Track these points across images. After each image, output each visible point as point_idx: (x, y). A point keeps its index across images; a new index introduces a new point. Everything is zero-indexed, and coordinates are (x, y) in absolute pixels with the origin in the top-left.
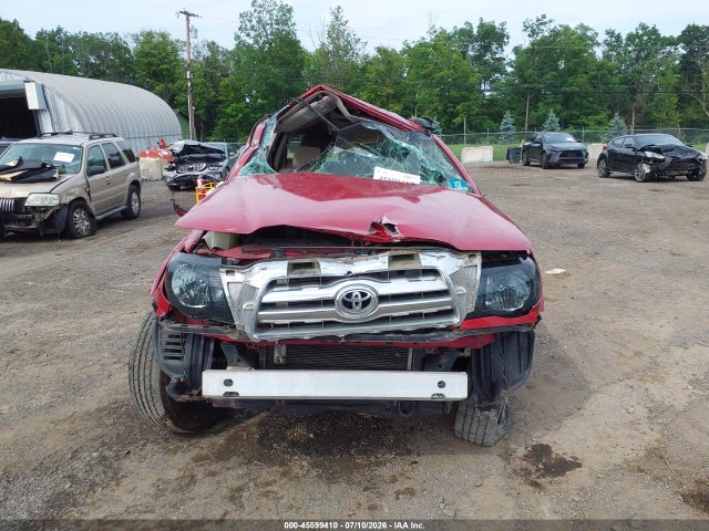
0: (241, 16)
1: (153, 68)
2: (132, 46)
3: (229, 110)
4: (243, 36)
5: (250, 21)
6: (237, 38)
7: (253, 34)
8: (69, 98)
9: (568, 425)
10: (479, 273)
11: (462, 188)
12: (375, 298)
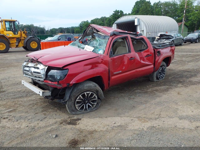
2: (179, 3)
8: (145, 22)
9: (95, 119)
10: (46, 70)
11: (101, 52)
12: (32, 72)
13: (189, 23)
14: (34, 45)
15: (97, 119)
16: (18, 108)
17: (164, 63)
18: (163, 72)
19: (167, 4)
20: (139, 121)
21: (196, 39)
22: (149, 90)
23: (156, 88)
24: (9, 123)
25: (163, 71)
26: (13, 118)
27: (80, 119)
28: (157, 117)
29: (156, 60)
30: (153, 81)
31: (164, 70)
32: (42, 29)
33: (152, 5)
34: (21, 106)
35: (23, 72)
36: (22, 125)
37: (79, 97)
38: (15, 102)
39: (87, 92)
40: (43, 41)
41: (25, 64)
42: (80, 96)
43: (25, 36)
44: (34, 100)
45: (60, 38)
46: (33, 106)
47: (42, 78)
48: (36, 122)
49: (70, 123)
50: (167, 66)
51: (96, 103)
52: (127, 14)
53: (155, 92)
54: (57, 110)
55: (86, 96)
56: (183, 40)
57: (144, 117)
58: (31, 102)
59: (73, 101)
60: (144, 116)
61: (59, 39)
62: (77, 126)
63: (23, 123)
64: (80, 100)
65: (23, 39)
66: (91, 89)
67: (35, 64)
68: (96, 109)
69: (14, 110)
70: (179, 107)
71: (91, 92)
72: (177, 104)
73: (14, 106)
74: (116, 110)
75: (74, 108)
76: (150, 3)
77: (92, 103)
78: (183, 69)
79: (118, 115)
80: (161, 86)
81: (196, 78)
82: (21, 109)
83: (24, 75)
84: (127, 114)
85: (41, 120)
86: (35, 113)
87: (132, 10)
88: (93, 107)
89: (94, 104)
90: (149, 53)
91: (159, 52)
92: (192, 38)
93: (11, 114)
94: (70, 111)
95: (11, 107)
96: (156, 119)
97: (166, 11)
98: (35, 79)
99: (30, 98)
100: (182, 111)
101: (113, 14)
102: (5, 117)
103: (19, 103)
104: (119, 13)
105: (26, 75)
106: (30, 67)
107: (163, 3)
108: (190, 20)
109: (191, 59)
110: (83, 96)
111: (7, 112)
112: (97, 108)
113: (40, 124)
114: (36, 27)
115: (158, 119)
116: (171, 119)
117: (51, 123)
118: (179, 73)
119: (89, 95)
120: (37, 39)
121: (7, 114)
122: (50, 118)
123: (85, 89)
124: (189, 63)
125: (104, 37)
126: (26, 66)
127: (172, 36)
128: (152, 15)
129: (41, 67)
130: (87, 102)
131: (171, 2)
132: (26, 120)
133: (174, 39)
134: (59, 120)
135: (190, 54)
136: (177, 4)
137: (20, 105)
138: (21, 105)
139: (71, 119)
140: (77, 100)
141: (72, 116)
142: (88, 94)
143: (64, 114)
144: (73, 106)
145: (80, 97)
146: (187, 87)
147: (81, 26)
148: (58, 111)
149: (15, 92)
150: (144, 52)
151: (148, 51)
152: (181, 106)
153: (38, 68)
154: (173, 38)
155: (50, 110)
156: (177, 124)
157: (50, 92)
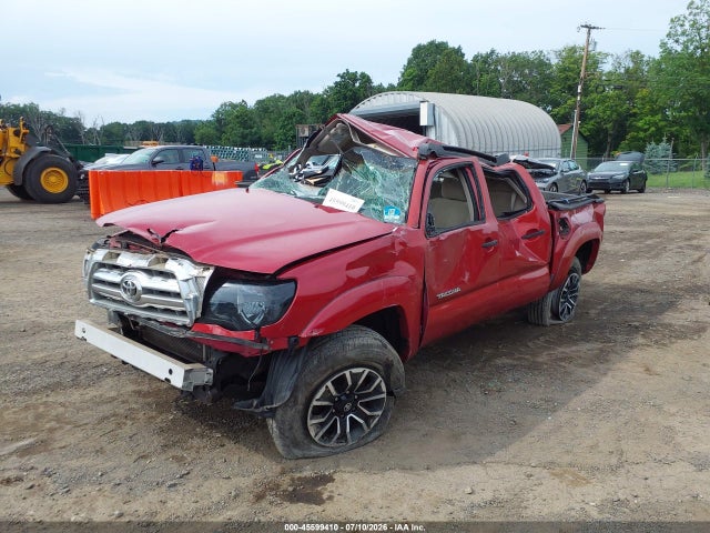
0: (672, 21)
1: (569, 83)
2: (554, 61)
3: (640, 124)
4: (671, 44)
5: (682, 25)
6: (663, 45)
7: (682, 39)
8: (453, 114)
9: (388, 474)
10: (205, 285)
11: (392, 217)
12: (139, 288)
13: (590, 127)
14: (55, 182)
15: (396, 474)
16: (57, 435)
17: (577, 262)
18: (572, 293)
19: (517, 62)
20: (557, 480)
21: (624, 181)
22: (540, 360)
23: (560, 349)
24: (35, 502)
25: (573, 288)
26: (48, 480)
27: (330, 479)
28: (614, 461)
29: (557, 249)
30: (540, 324)
31: (576, 286)
32: (72, 125)
33: (469, 62)
34: (69, 426)
35: (90, 287)
36: (94, 510)
37: (323, 389)
38: (36, 407)
39: (355, 371)
40: (89, 167)
41: (99, 255)
42: (329, 384)
43: (22, 148)
44: (114, 399)
45: (157, 159)
46: (119, 425)
47: (184, 313)
48: (153, 496)
49: (294, 497)
50: (585, 271)
51: (380, 413)
52: (386, 86)
53: (563, 364)
54: (226, 441)
55: (350, 383)
56: (584, 181)
57: (570, 465)
58: (106, 409)
59: (300, 407)
60: (567, 459)
61: (154, 164)
62: (330, 509)
63: (95, 499)
64: (325, 400)
65: (11, 158)
66: (371, 356)
67: (154, 256)
68: (377, 434)
69: (42, 446)
70: (675, 422)
71: (367, 371)
72: (658, 408)
73: (34, 425)
74: (455, 437)
75: (299, 435)
76: (463, 55)
77: (368, 413)
78: (621, 283)
79: (473, 458)
80: (575, 342)
81: (677, 315)
82: (71, 440)
83: (92, 301)
84: (500, 454)
85: (170, 486)
86: (135, 457)
87: (403, 75)
88: (368, 426)
89: (373, 417)
90: (536, 226)
91: (564, 222)
92: (611, 177)
93: (33, 460)
94: (284, 445)
95: (25, 429)
96: (614, 470)
97: (514, 82)
98: (150, 319)
99: (92, 393)
100: (690, 439)
101: (336, 83)
102: (12, 474)
103: (54, 413)
104: (355, 80)
105: (101, 302)
106: (126, 269)
107: (504, 58)
108: (592, 118)
109: (632, 246)
110: (340, 383)
111: (11, 454)
112: (382, 429)
113: (170, 504)
114: (49, 116)
115: (623, 471)
116: (669, 470)
117: (215, 498)
118: (618, 296)
119: (360, 382)
120: (68, 159)
121: (14, 462)
122: (206, 478)
123: (349, 360)
124: (634, 263)
125: (395, 164)
126: (102, 265)
127: (552, 168)
128: (468, 94)
129: (183, 269)
130: (347, 407)
131: (532, 57)
132: (107, 487)
133: (558, 176)
134: (245, 482)
135: (623, 229)
136: (550, 64)
137: (58, 419)
138: (67, 424)
139: (293, 480)
140: (315, 403)
141: (292, 464)
142: (355, 377)
143: (257, 458)
144: (297, 425)
145: (328, 391)
146: (664, 345)
147: (219, 120)
148: (230, 445)
149: (23, 368)
150: (520, 222)
151: (533, 218)
152: (680, 419)
153: (169, 275)
154: (556, 174)
155: (196, 442)
156: (697, 489)
157: (211, 371)
